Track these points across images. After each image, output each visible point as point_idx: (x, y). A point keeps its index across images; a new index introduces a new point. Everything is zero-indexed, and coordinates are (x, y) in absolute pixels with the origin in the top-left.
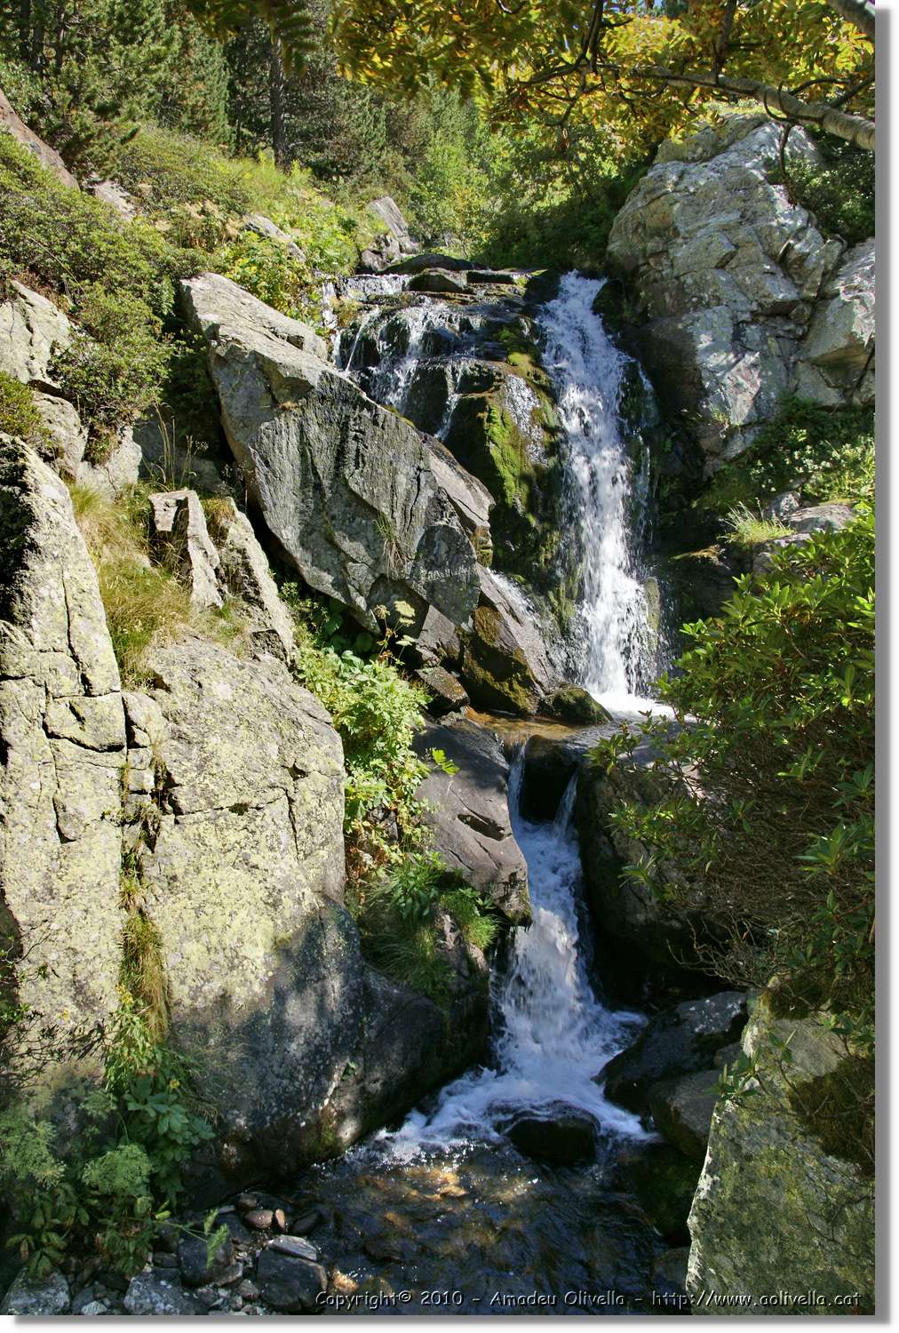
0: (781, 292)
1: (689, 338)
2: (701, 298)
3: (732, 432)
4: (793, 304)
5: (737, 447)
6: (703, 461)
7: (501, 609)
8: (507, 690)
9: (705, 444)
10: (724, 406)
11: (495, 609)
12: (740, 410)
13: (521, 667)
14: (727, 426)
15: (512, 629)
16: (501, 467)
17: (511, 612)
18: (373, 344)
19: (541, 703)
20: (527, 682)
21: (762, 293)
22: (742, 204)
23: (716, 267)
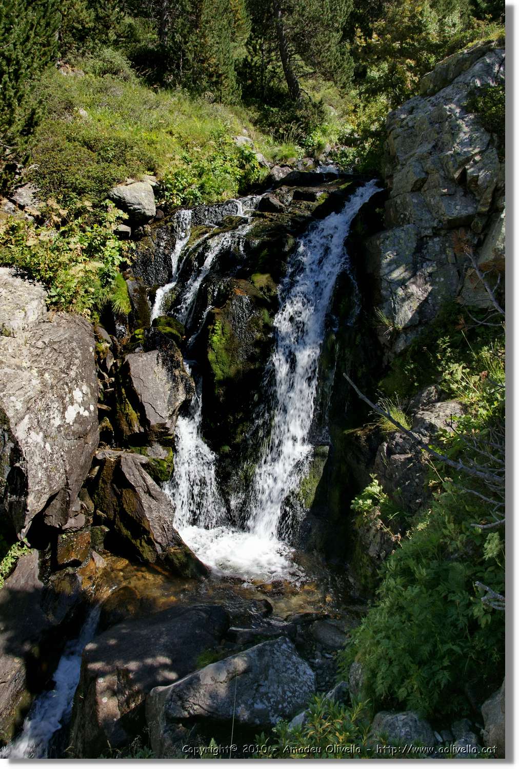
0: (459, 209)
2: (405, 215)
3: (396, 334)
4: (470, 218)
5: (401, 346)
6: (383, 354)
7: (140, 491)
8: (139, 545)
9: (382, 340)
10: (392, 314)
11: (135, 491)
13: (147, 532)
14: (391, 329)
17: (148, 492)
19: (158, 557)
20: (150, 542)
21: (440, 212)
22: (436, 136)
23: (412, 191)
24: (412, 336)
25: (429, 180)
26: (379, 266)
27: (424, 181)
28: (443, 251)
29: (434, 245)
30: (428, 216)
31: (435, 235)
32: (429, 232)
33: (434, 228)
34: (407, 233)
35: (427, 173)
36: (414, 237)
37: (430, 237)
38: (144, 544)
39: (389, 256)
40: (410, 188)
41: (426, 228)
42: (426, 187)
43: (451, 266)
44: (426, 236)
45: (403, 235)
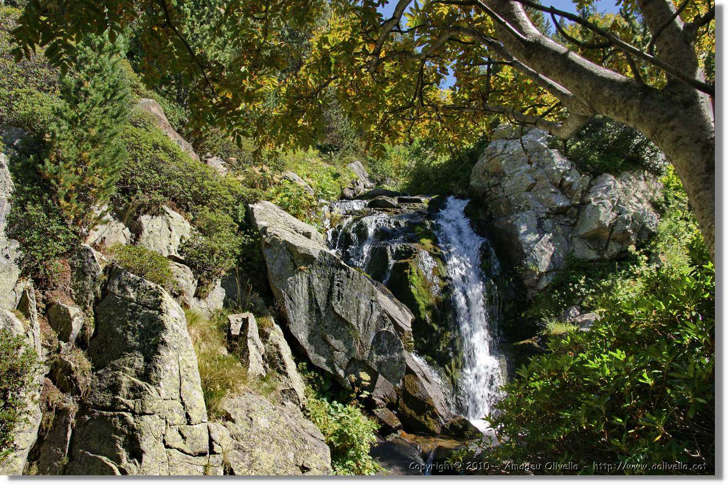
0: (561, 202)
1: (514, 228)
2: (520, 207)
3: (541, 275)
4: (568, 208)
5: (544, 283)
6: (526, 292)
7: (419, 375)
8: (423, 420)
9: (527, 282)
10: (536, 262)
11: (416, 376)
12: (544, 263)
13: (431, 407)
14: (538, 273)
15: (426, 387)
16: (417, 298)
17: (425, 377)
18: (349, 235)
19: (443, 427)
20: (435, 416)
21: (550, 203)
22: (537, 159)
23: (526, 191)
24: (551, 278)
25: (537, 185)
26: (517, 234)
27: (534, 185)
28: (554, 227)
29: (548, 223)
30: (541, 206)
31: (548, 218)
32: (544, 215)
33: (547, 213)
34: (530, 215)
35: (536, 180)
36: (535, 219)
37: (545, 218)
38: (429, 418)
39: (523, 229)
40: (525, 189)
41: (542, 213)
42: (535, 189)
43: (561, 236)
44: (542, 218)
45: (528, 216)
